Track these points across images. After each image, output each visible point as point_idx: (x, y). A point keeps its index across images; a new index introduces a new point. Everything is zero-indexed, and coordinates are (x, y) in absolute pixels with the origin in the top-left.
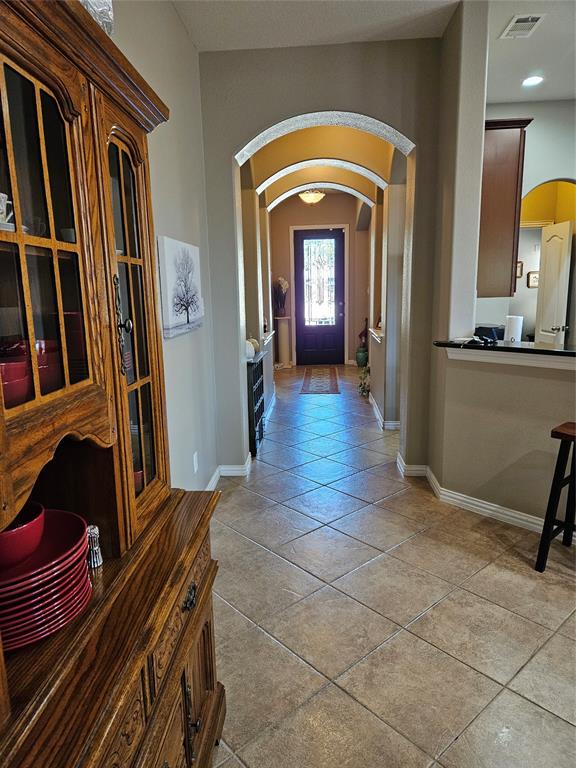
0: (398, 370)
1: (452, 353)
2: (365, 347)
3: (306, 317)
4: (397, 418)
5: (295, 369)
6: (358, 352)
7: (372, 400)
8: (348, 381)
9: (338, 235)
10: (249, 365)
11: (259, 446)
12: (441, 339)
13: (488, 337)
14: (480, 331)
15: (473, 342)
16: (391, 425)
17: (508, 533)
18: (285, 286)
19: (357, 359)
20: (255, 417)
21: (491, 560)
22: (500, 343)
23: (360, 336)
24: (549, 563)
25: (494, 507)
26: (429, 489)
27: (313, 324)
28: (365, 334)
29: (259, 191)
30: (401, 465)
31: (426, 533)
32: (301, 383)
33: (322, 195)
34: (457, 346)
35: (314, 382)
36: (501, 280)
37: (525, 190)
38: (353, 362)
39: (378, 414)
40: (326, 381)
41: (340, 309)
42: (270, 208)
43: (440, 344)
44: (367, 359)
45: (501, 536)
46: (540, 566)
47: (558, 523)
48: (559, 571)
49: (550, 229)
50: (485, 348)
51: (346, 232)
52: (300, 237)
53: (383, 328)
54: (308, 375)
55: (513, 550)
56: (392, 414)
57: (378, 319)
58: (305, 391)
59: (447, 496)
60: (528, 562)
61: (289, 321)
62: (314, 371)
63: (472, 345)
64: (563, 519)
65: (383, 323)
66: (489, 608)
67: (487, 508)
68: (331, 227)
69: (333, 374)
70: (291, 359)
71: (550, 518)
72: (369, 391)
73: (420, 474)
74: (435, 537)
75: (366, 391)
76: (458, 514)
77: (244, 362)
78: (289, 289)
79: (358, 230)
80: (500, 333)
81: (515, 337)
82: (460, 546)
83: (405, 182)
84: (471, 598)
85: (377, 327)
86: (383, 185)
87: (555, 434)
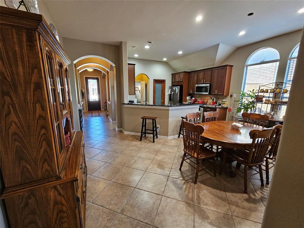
0: (115, 110)
1: (125, 106)
2: (106, 106)
3: (90, 99)
4: (115, 120)
5: (88, 112)
6: (105, 107)
7: (109, 117)
8: (103, 114)
9: (97, 79)
10: (79, 110)
11: (82, 129)
12: (123, 103)
13: (131, 102)
14: (130, 101)
15: (128, 103)
16: (114, 122)
17: (136, 137)
18: (84, 91)
19: (104, 109)
20: (81, 122)
21: (133, 141)
22: (133, 104)
23: (105, 103)
24: (142, 140)
25: (134, 133)
26: (123, 132)
27: (92, 100)
28: (106, 103)
29: (78, 68)
30: (117, 129)
31: (122, 139)
32: (90, 115)
33: (93, 70)
34: (126, 104)
35: (94, 114)
36: (133, 92)
37: (136, 76)
38: (103, 109)
39: (111, 120)
40: (97, 114)
41: (99, 97)
42: (79, 72)
43: (123, 104)
44: (107, 109)
45: (135, 137)
46: (141, 140)
47: (143, 133)
48: (144, 141)
49: (142, 82)
50: (131, 104)
51: (99, 78)
52: (87, 79)
53: (111, 101)
54: (92, 113)
55: (137, 139)
56: (114, 119)
57: (109, 99)
58: (91, 117)
59: (126, 133)
60: (139, 140)
61: (85, 100)
62: (93, 112)
63: (128, 104)
64: (144, 132)
65: (110, 100)
66: (133, 147)
67: (133, 133)
68: (95, 77)
69: (99, 113)
70: (86, 109)
71: (142, 132)
72: (108, 116)
73: (121, 130)
74: (124, 139)
75: (107, 116)
76: (128, 136)
77: (78, 109)
78: (85, 92)
79: (102, 78)
80: (133, 102)
81: (135, 102)
82: (128, 140)
83: (113, 71)
84: (130, 147)
85: (109, 101)
86: (109, 71)
87: (142, 118)
